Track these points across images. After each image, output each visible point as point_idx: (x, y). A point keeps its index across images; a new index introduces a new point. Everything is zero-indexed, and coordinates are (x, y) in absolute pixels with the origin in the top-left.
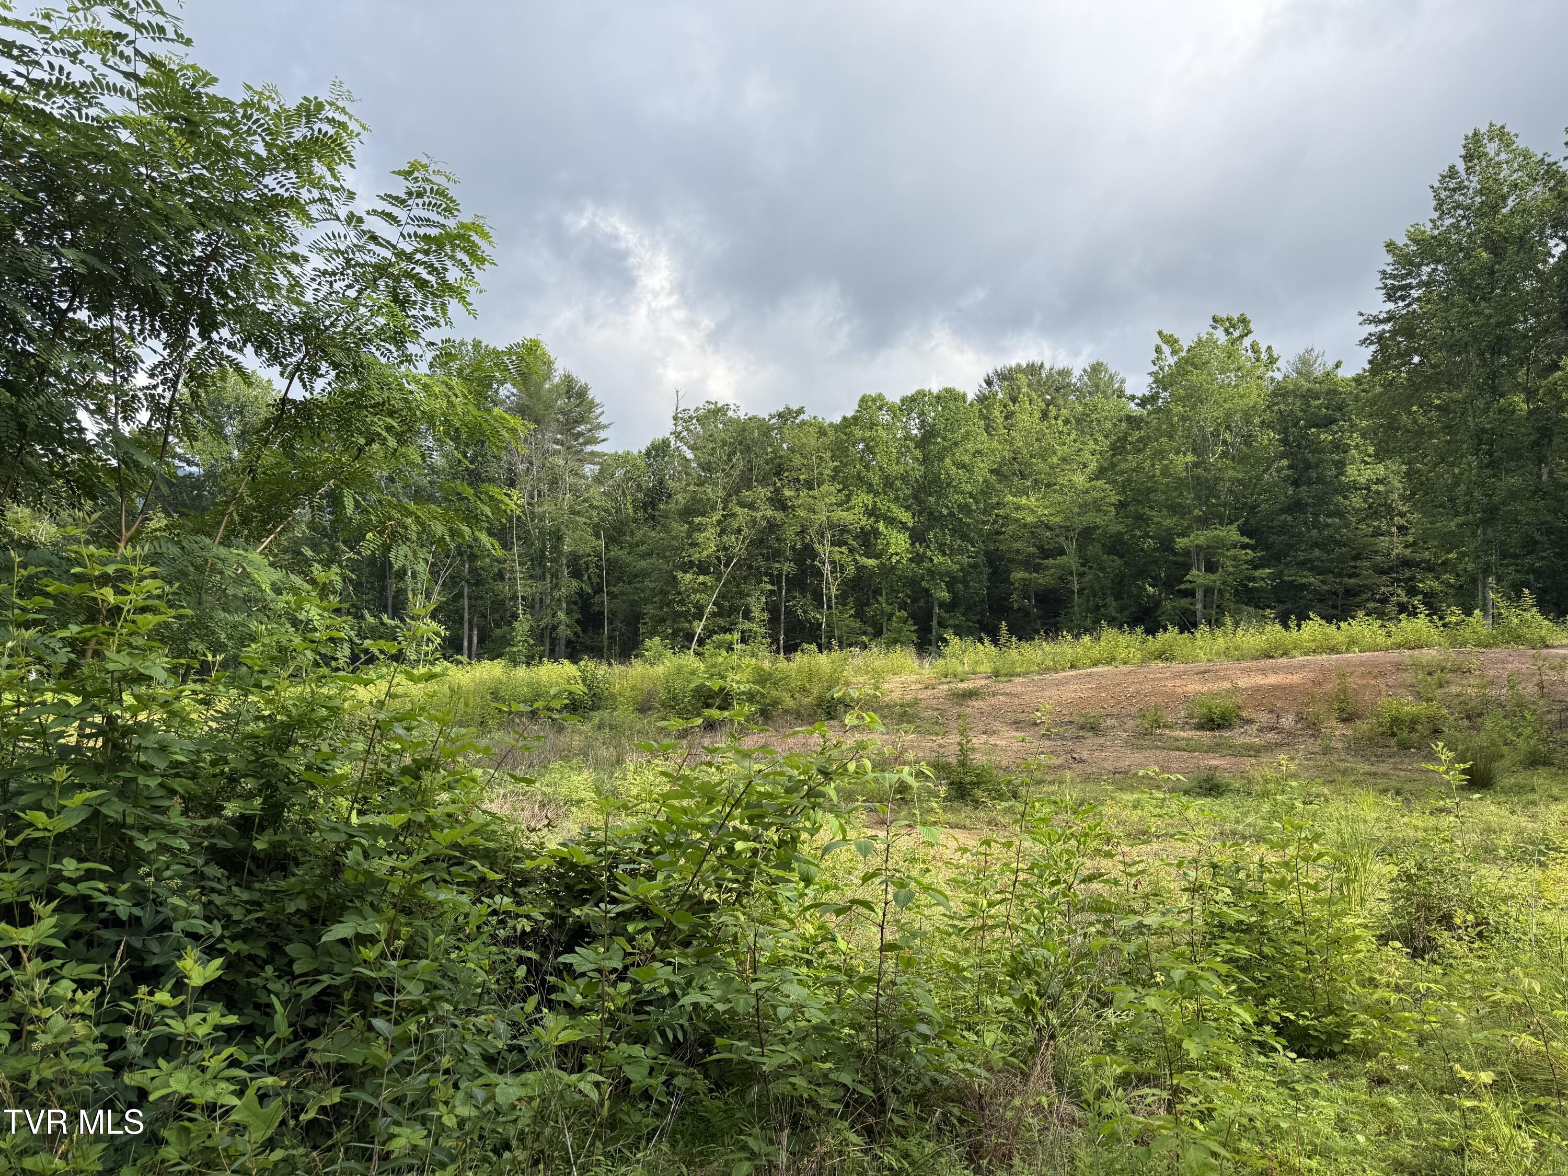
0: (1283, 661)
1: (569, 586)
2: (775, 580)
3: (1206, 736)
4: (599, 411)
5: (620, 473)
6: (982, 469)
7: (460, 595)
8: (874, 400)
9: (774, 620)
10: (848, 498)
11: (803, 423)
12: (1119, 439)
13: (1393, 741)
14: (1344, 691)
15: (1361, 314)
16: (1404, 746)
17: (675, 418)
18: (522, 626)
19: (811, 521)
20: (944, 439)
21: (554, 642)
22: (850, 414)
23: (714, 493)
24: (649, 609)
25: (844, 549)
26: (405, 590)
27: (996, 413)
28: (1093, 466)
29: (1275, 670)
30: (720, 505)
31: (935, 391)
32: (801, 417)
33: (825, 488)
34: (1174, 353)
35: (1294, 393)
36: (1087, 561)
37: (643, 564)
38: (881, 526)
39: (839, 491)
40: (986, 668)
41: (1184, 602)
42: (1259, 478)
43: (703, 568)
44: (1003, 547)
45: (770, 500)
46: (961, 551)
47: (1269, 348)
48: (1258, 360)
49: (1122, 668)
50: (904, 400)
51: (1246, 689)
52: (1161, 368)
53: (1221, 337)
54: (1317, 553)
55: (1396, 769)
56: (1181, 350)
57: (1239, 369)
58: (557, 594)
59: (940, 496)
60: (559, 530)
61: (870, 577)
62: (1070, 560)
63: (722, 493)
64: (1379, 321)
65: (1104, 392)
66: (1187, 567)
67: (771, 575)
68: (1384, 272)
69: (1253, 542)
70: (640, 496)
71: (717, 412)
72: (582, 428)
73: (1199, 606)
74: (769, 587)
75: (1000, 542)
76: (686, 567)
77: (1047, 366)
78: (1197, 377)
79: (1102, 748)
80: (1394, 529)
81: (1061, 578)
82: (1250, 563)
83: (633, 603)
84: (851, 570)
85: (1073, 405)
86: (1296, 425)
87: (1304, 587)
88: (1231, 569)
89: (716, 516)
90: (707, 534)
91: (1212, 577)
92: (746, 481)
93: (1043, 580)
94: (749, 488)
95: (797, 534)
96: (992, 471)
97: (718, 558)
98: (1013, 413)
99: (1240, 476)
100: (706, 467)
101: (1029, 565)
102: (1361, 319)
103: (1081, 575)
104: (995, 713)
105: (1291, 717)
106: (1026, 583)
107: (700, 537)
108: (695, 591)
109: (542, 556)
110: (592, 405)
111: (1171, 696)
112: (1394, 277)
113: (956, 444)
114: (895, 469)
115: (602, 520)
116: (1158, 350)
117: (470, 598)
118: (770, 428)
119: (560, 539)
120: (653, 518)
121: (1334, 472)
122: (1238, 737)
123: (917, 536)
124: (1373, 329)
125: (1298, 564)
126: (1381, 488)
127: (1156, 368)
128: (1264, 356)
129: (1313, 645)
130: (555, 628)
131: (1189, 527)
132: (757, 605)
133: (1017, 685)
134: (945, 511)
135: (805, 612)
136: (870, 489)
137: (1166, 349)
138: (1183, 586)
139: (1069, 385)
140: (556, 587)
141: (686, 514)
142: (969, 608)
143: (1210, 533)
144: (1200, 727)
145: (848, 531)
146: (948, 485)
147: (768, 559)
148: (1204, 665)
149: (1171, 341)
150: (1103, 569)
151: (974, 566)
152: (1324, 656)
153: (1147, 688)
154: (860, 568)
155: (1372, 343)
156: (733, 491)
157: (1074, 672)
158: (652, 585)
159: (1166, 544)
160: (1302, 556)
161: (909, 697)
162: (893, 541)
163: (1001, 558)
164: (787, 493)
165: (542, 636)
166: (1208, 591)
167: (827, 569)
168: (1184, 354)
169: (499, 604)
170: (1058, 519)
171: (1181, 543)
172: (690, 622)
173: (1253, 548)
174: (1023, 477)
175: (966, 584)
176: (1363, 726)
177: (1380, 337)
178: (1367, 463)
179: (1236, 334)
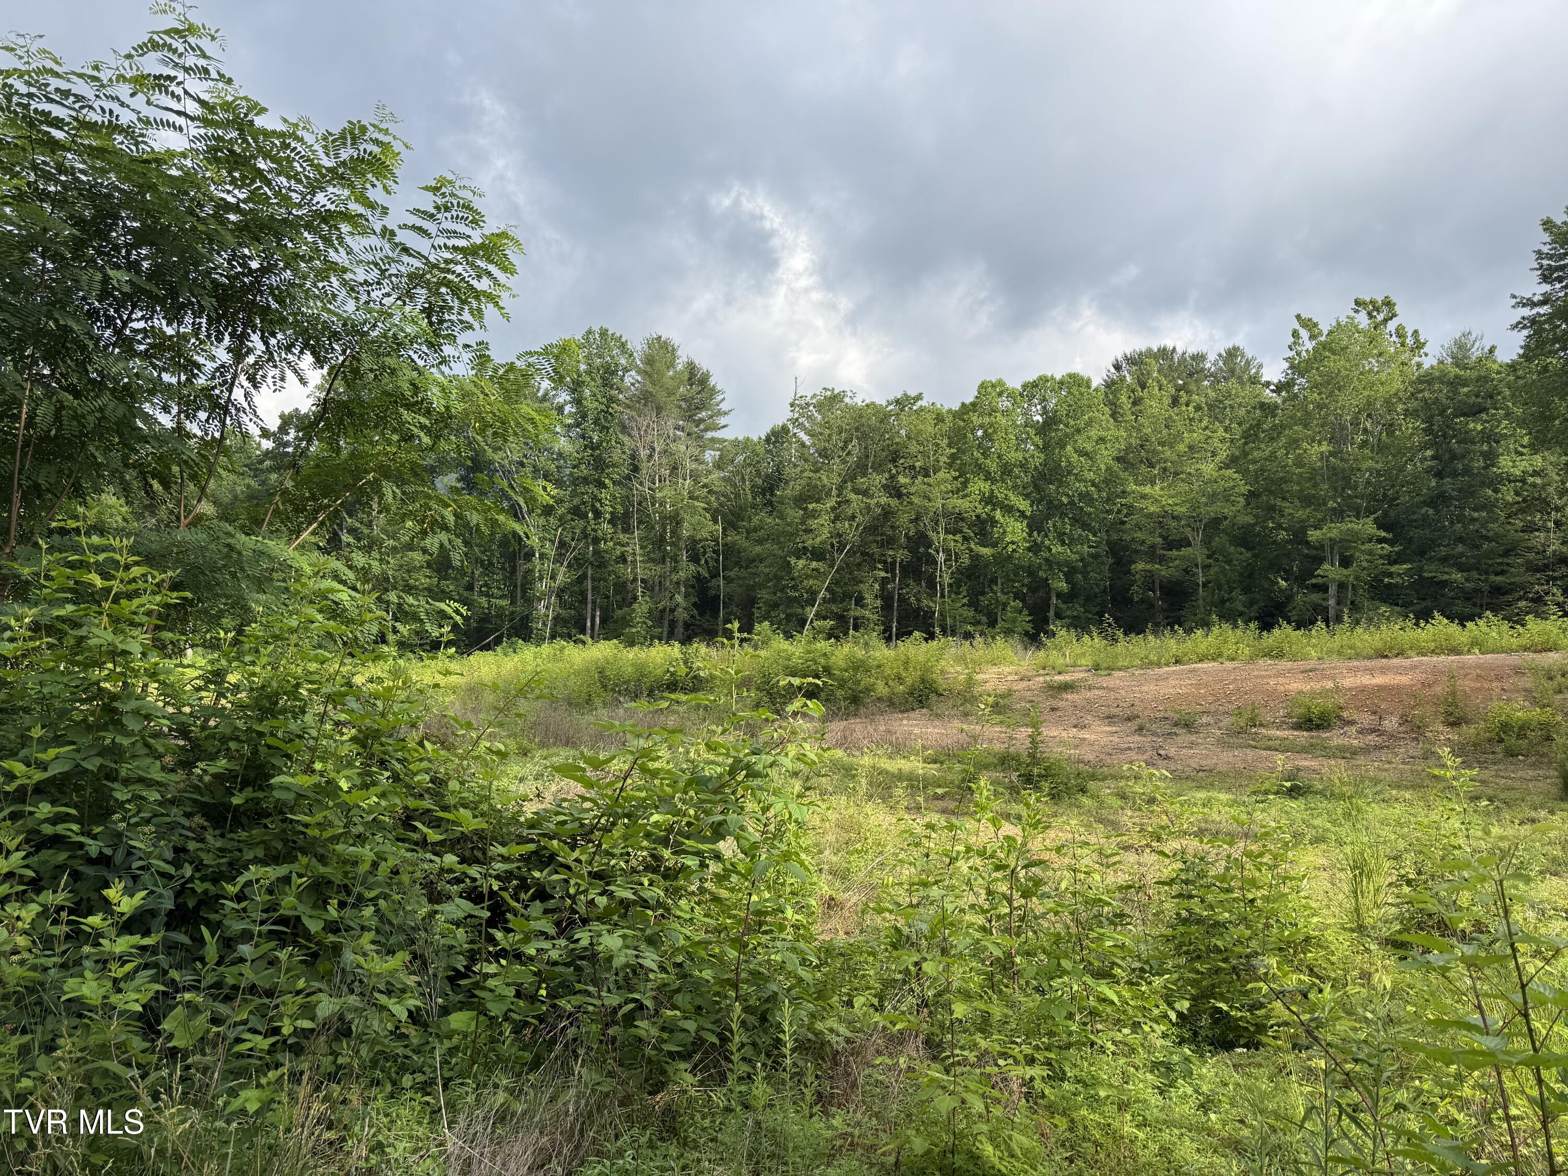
0: (1395, 661)
1: (686, 570)
2: (890, 567)
3: (1302, 736)
4: (719, 398)
5: (740, 458)
6: (1106, 456)
7: (584, 577)
8: (993, 386)
9: (887, 606)
10: (965, 484)
11: (922, 409)
12: (1252, 427)
13: (1499, 749)
14: (1454, 693)
15: (1514, 297)
16: (1511, 753)
17: (792, 405)
18: (642, 607)
19: (926, 508)
20: (1067, 426)
21: (673, 624)
22: (969, 400)
23: (829, 479)
24: (764, 595)
25: (958, 537)
26: (533, 571)
27: (1124, 399)
28: (1223, 455)
29: (1383, 671)
30: (834, 492)
31: (1058, 377)
32: (919, 403)
33: (941, 475)
34: (1312, 337)
35: (1440, 379)
36: (1214, 553)
37: (758, 549)
38: (998, 514)
39: (956, 478)
40: (1087, 661)
41: (1315, 597)
42: (1402, 469)
43: (818, 554)
44: (1127, 537)
45: (885, 487)
46: (1081, 541)
47: (1416, 332)
48: (1403, 345)
49: (1229, 665)
50: (1025, 386)
51: (1350, 689)
52: (1299, 354)
53: (1363, 320)
54: (1460, 548)
55: (1497, 776)
56: (1321, 334)
57: (1380, 354)
58: (675, 578)
59: (1061, 484)
60: (678, 514)
61: (986, 566)
62: (1196, 552)
63: (836, 480)
64: (1534, 305)
65: (1239, 378)
66: (1319, 561)
67: (885, 562)
68: (1539, 252)
69: (1390, 536)
70: (759, 482)
71: (833, 400)
72: (703, 414)
73: (1332, 602)
74: (883, 574)
75: (1124, 532)
76: (801, 553)
77: (1180, 350)
78: (1334, 363)
79: (1191, 746)
80: (1551, 525)
81: (1186, 571)
82: (1388, 557)
83: (750, 588)
84: (966, 560)
85: (1206, 390)
86: (1442, 413)
87: (1444, 584)
88: (1365, 564)
89: (831, 503)
90: (820, 521)
91: (1345, 572)
92: (861, 468)
93: (1163, 572)
94: (864, 475)
95: (911, 521)
96: (1118, 459)
97: (832, 545)
98: (1141, 399)
99: (1379, 466)
100: (823, 453)
101: (1152, 554)
102: (1514, 301)
103: (1207, 567)
104: (1088, 707)
105: (1394, 719)
106: (1149, 575)
107: (813, 523)
108: (808, 577)
109: (662, 538)
110: (713, 392)
111: (1272, 695)
112: (1550, 257)
113: (1078, 431)
114: (1014, 456)
115: (721, 505)
116: (1295, 334)
117: (593, 579)
118: (887, 415)
119: (679, 523)
120: (770, 503)
121: (1482, 464)
122: (1335, 738)
123: (1035, 525)
124: (1527, 312)
125: (1439, 560)
126: (1539, 481)
127: (1292, 354)
128: (1410, 341)
129: (1432, 645)
130: (672, 611)
131: (1323, 520)
132: (870, 593)
133: (1116, 679)
134: (1065, 500)
135: (918, 600)
136: (988, 477)
137: (1304, 334)
138: (1314, 581)
139: (1203, 370)
140: (675, 570)
141: (801, 500)
142: (1088, 599)
143: (1344, 527)
144: (1298, 727)
145: (963, 519)
146: (1069, 473)
147: (882, 546)
148: (1312, 664)
149: (1309, 325)
150: (1229, 562)
151: (1095, 556)
152: (1442, 658)
153: (1248, 686)
154: (975, 557)
155: (1524, 327)
156: (851, 476)
157: (1178, 668)
158: (767, 570)
159: (1299, 536)
160: (1443, 551)
161: (1002, 688)
162: (1009, 529)
163: (1126, 548)
164: (902, 480)
165: (662, 618)
166: (1342, 586)
167: (941, 557)
168: (1323, 338)
169: (621, 587)
170: (1184, 509)
171: (1314, 535)
172: (803, 607)
173: (1391, 542)
174: (1152, 465)
175: (1085, 574)
176: (1469, 731)
177: (1533, 321)
178: (1522, 454)
179: (1380, 317)
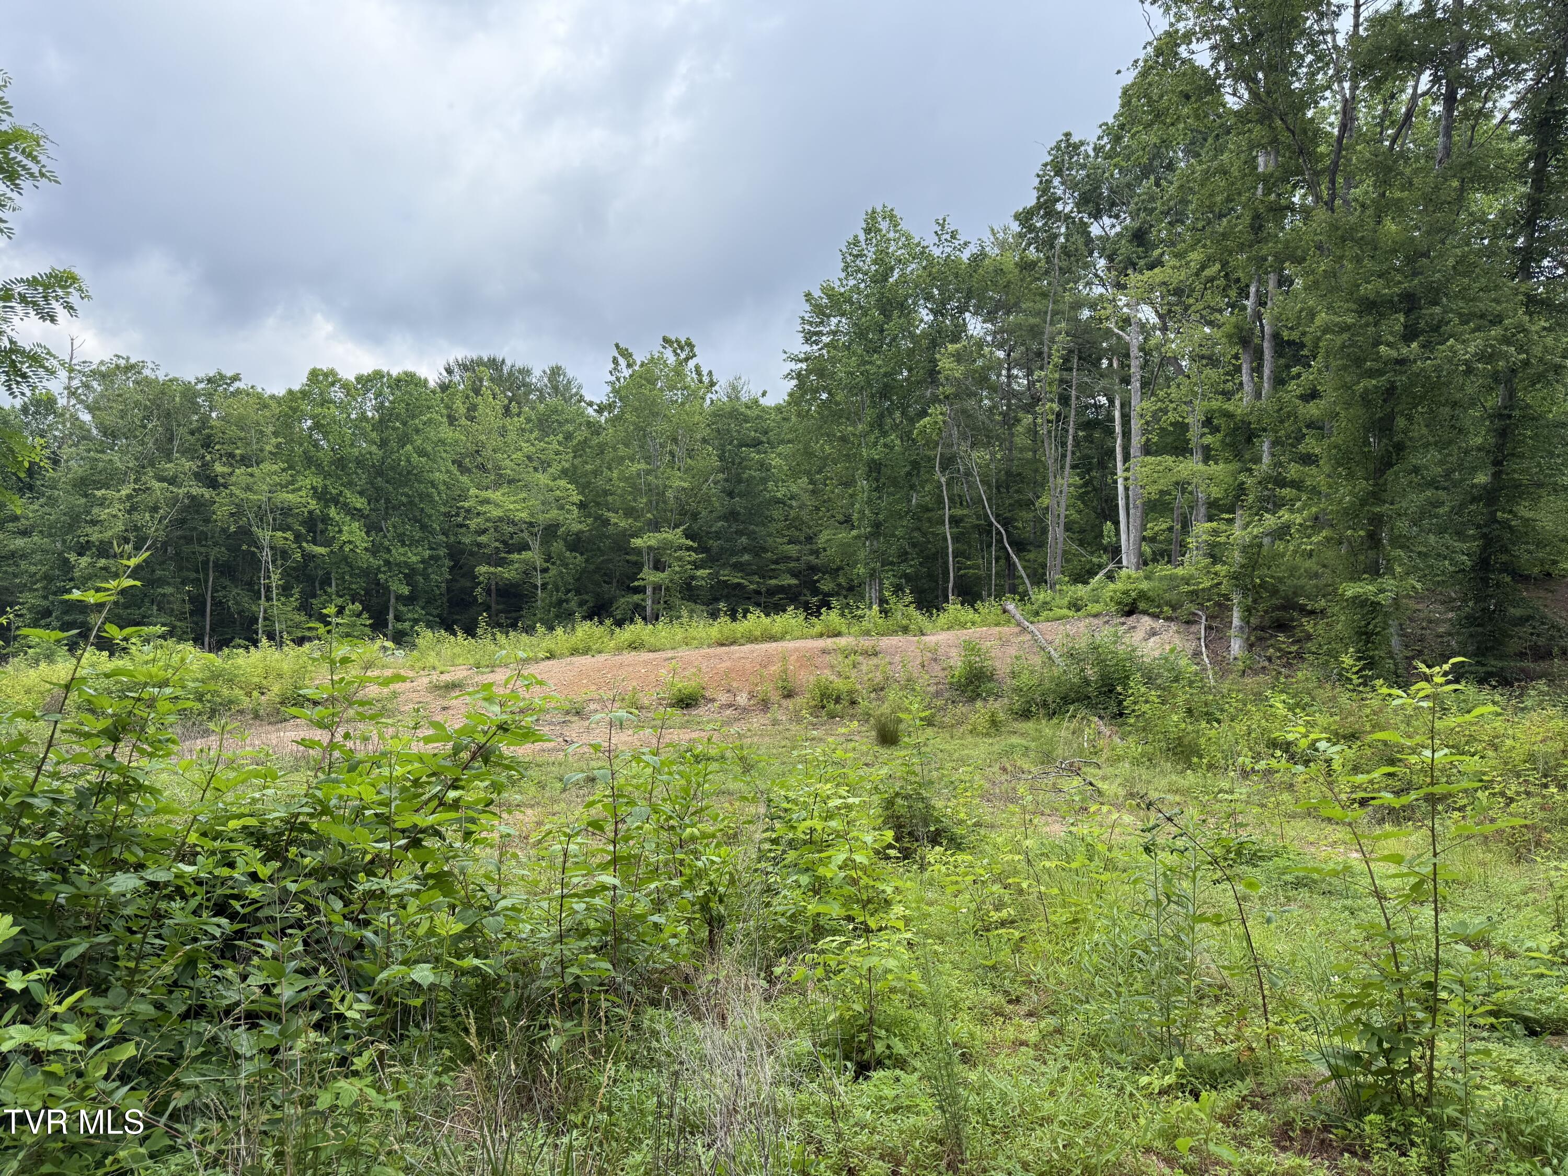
0: (734, 648)
2: (201, 567)
3: (679, 714)
8: (326, 375)
9: (197, 612)
10: (294, 478)
13: (823, 712)
14: (785, 671)
16: (832, 716)
19: (248, 501)
20: (404, 424)
22: (296, 387)
27: (459, 403)
28: (556, 466)
30: (131, 478)
31: (394, 373)
32: (237, 384)
34: (629, 366)
35: (728, 415)
36: (550, 557)
38: (332, 511)
40: (464, 660)
41: (636, 598)
42: (701, 488)
44: (467, 540)
45: (197, 475)
46: (422, 542)
47: (710, 372)
48: (700, 382)
49: (599, 657)
50: (359, 379)
51: (707, 673)
52: (618, 379)
53: (670, 356)
56: (635, 364)
57: (685, 388)
59: (399, 484)
61: (319, 566)
62: (534, 556)
63: (133, 464)
64: (798, 360)
65: (563, 396)
66: (640, 566)
67: (195, 561)
68: (803, 319)
69: (695, 545)
71: (128, 370)
73: (649, 602)
75: (463, 535)
77: (509, 363)
78: (649, 392)
81: (526, 574)
82: (693, 563)
84: (296, 558)
85: (534, 404)
86: (731, 443)
87: (735, 586)
88: (677, 569)
89: (126, 490)
90: (113, 510)
91: (662, 575)
93: (508, 573)
95: (231, 515)
96: (454, 462)
98: (476, 405)
101: (493, 559)
103: (545, 570)
105: (745, 695)
106: (493, 578)
107: (102, 513)
113: (417, 430)
114: (349, 452)
116: (615, 361)
121: (759, 488)
122: (704, 714)
123: (373, 525)
124: (793, 366)
125: (731, 566)
126: (794, 503)
127: (613, 378)
128: (705, 379)
129: (756, 635)
131: (642, 529)
134: (404, 499)
135: (237, 604)
136: (320, 470)
137: (622, 362)
138: (635, 584)
139: (529, 384)
142: (428, 602)
143: (660, 536)
144: (672, 706)
145: (294, 515)
146: (409, 473)
149: (626, 354)
150: (566, 565)
151: (435, 558)
153: (624, 674)
155: (792, 378)
159: (621, 543)
160: (734, 559)
162: (346, 528)
163: (462, 552)
166: (657, 588)
167: (267, 555)
168: (637, 368)
170: (523, 515)
171: (636, 543)
173: (696, 550)
174: (487, 470)
175: (426, 577)
176: (801, 701)
179: (683, 356)
